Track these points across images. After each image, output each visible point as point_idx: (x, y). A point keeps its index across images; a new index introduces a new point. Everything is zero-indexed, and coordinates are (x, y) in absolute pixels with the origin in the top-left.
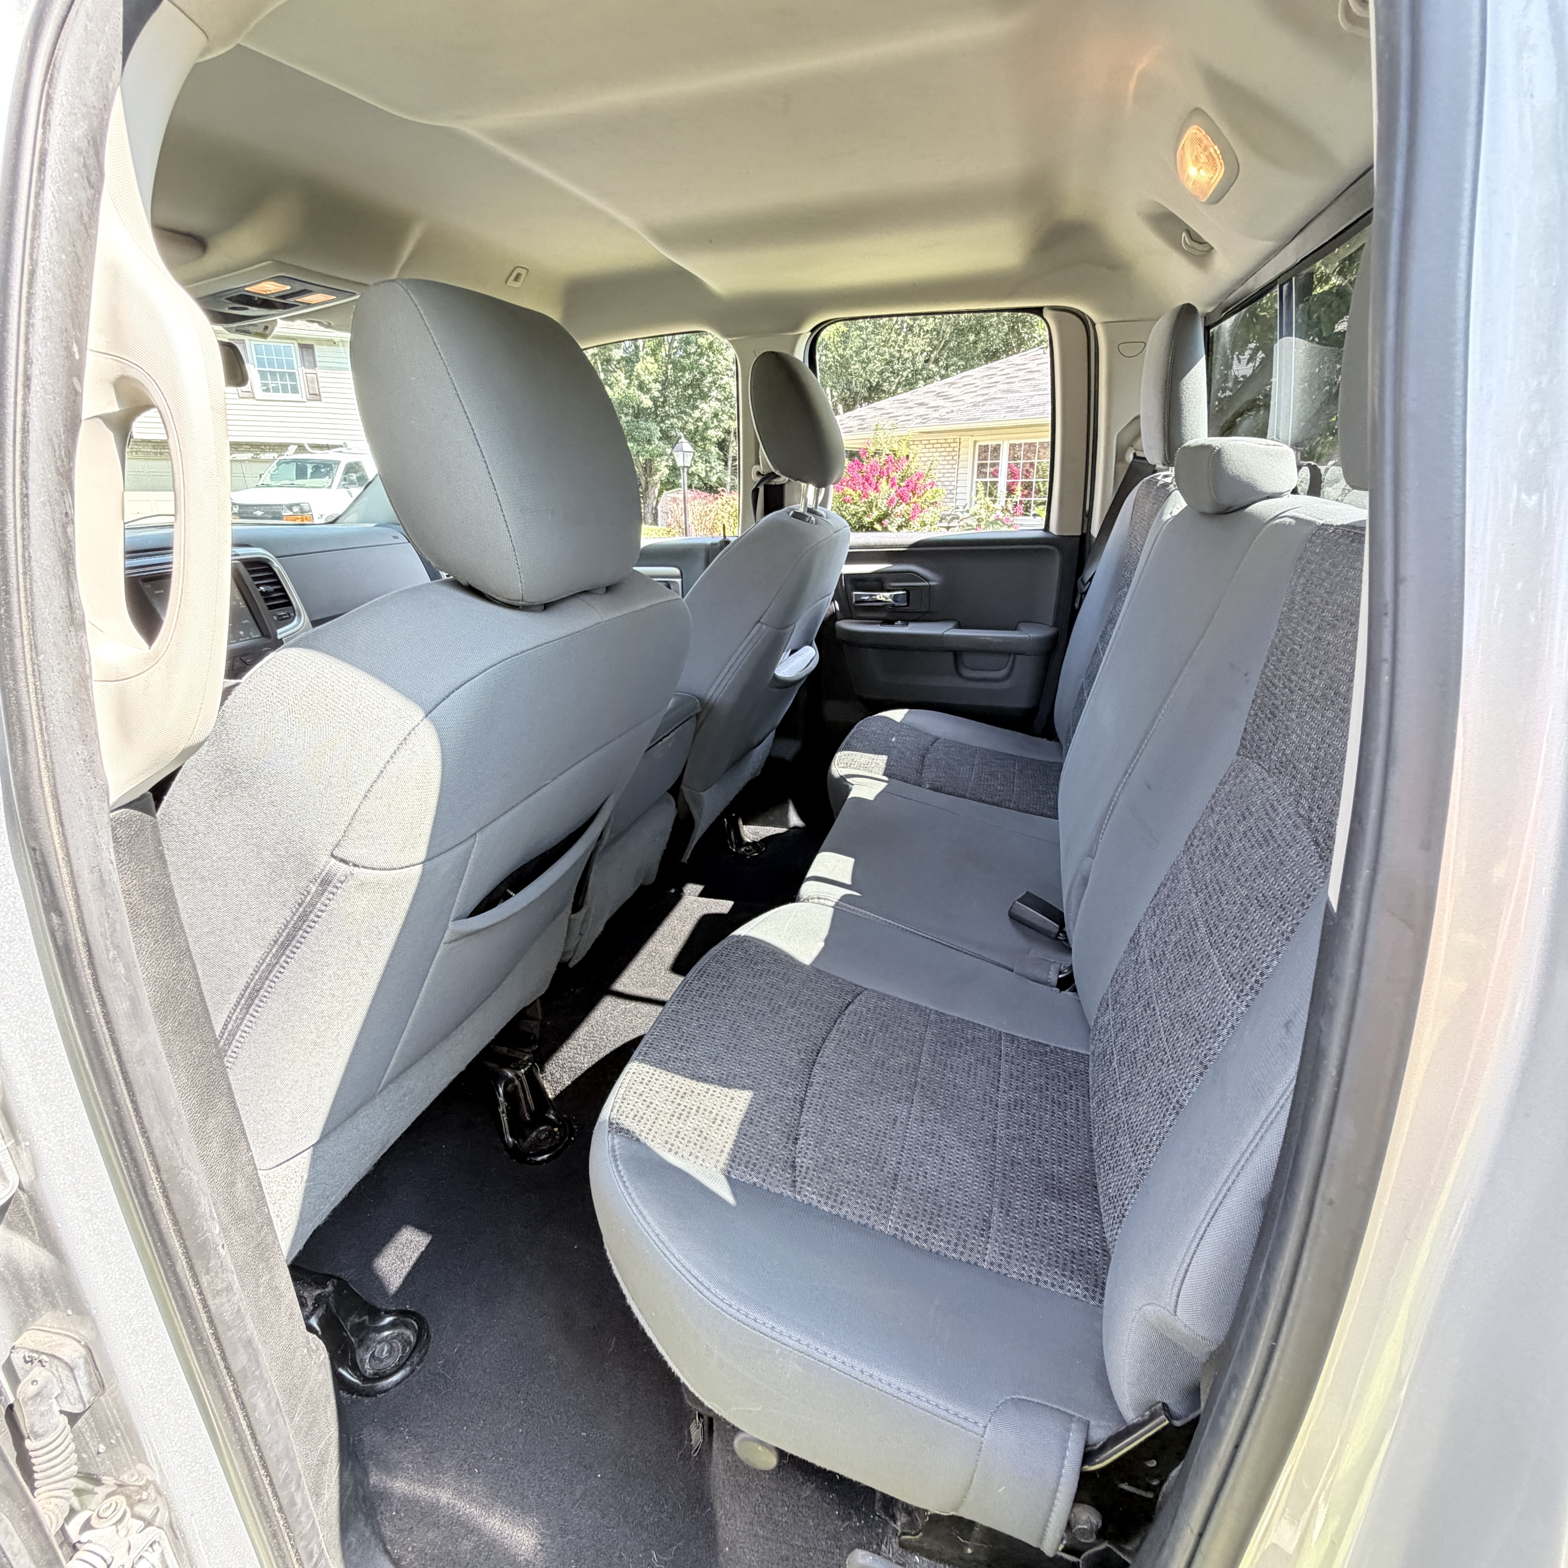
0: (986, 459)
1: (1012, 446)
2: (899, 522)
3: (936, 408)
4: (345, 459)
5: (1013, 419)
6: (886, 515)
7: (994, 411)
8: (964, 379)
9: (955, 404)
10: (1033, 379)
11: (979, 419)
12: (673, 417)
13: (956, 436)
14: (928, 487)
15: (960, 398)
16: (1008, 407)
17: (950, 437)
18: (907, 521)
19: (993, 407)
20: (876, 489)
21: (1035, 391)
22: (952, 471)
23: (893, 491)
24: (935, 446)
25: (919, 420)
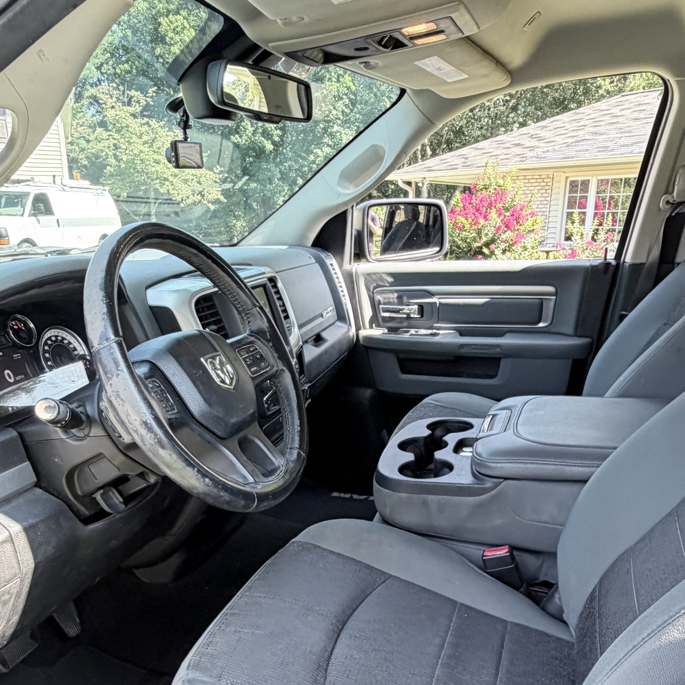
0: (576, 192)
1: (601, 182)
2: (503, 247)
3: (532, 149)
4: (33, 191)
5: (604, 158)
6: (493, 241)
7: (587, 150)
8: (553, 123)
9: (548, 145)
10: (618, 122)
11: (573, 157)
12: (290, 160)
13: (550, 172)
14: (529, 217)
15: (553, 139)
16: (598, 148)
17: (544, 173)
18: (510, 246)
19: (585, 147)
20: (486, 218)
21: (621, 133)
22: (545, 202)
23: (499, 220)
24: (531, 181)
25: (518, 159)
